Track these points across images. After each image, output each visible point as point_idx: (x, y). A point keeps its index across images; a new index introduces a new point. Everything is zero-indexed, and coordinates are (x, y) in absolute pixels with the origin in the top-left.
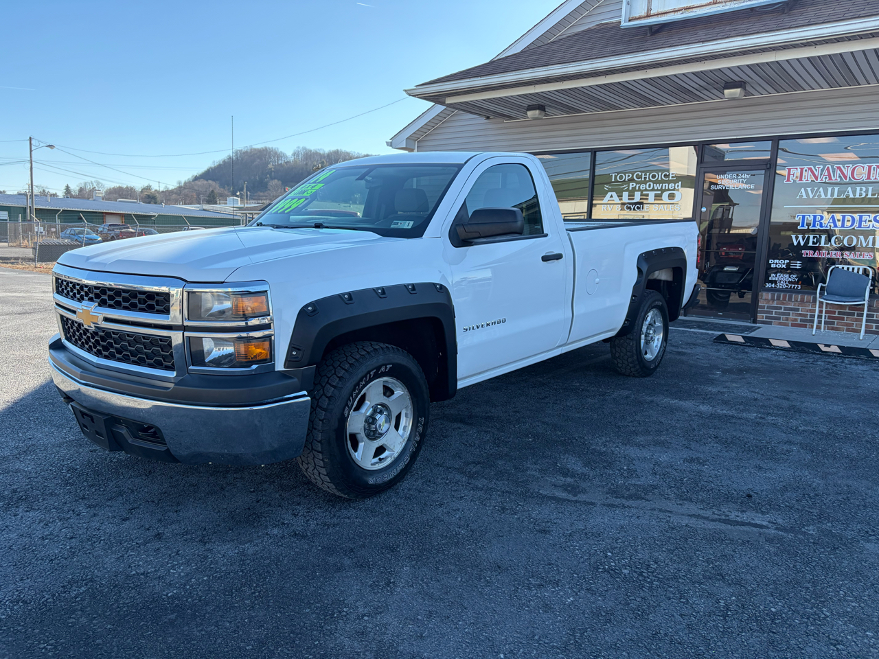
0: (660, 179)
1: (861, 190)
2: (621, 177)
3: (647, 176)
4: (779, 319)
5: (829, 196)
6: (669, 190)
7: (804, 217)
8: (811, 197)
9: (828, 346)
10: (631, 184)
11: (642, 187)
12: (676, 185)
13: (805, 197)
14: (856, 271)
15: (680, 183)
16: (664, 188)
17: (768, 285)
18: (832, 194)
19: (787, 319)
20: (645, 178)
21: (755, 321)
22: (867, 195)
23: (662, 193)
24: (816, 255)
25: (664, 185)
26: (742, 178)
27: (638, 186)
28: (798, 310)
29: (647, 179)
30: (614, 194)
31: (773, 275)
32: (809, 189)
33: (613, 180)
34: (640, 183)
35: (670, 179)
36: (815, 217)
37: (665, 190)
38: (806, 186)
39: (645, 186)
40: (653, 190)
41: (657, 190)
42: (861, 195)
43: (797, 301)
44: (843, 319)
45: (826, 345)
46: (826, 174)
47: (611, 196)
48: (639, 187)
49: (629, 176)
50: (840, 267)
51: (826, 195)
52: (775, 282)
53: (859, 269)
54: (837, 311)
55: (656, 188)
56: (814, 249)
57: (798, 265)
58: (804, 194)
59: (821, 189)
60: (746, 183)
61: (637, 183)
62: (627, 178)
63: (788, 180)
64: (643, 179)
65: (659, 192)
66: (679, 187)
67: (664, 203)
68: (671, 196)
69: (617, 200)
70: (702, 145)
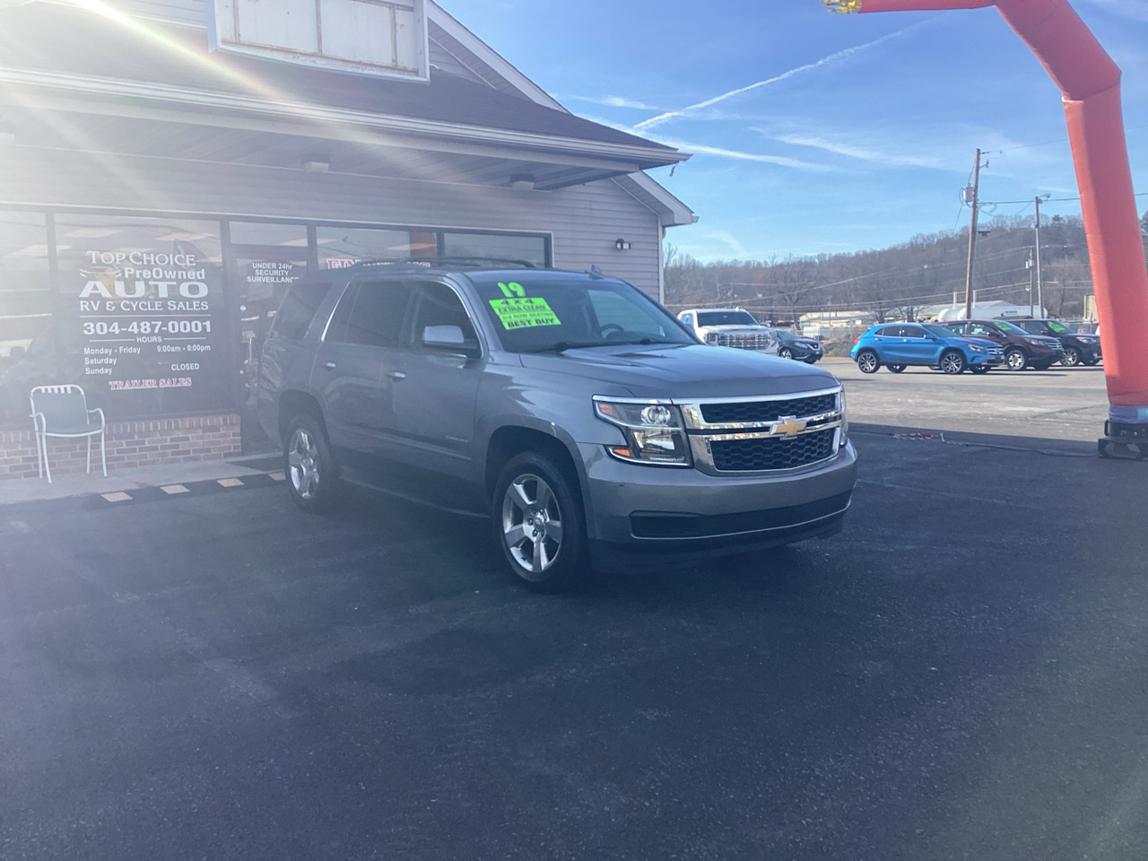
0: (172, 263)
3: (152, 258)
6: (188, 280)
10: (126, 269)
11: (146, 274)
12: (198, 273)
15: (203, 270)
16: (180, 277)
20: (149, 261)
23: (178, 285)
25: (180, 273)
26: (283, 269)
29: (153, 263)
30: (99, 284)
34: (144, 267)
35: (188, 263)
37: (183, 280)
39: (149, 273)
40: (164, 279)
41: (171, 280)
47: (95, 288)
48: (141, 274)
60: (289, 276)
61: (137, 267)
64: (145, 263)
65: (175, 283)
66: (203, 277)
67: (185, 299)
68: (194, 289)
69: (105, 293)
70: (224, 221)
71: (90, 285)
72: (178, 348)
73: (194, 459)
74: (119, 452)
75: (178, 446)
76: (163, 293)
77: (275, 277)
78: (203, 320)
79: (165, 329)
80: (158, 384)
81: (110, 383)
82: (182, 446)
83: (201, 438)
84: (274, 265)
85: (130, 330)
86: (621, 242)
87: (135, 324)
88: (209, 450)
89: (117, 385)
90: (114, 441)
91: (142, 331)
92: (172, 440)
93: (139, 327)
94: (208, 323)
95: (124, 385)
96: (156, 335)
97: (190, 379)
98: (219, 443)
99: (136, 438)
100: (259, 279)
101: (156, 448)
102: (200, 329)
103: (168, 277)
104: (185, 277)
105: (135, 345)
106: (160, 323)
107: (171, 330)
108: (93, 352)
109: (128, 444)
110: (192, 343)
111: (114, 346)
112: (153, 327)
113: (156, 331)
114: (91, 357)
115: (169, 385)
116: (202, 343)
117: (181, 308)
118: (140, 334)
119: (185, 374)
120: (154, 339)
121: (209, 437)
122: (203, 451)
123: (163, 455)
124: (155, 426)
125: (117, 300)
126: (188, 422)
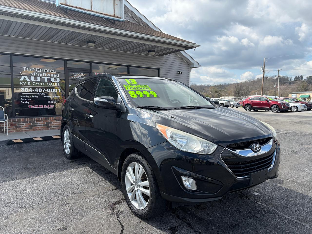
0: (49, 72)
2: (29, 69)
3: (43, 70)
10: (35, 73)
11: (41, 75)
12: (57, 75)
15: (58, 74)
16: (51, 76)
23: (51, 78)
26: (82, 75)
27: (38, 74)
29: (43, 72)
30: (26, 77)
34: (40, 73)
35: (54, 72)
39: (42, 74)
40: (46, 76)
47: (25, 78)
60: (84, 77)
61: (38, 73)
64: (41, 71)
66: (58, 76)
67: (53, 82)
68: (55, 79)
69: (28, 80)
70: (65, 61)
71: (23, 77)
74: (30, 126)
75: (49, 125)
76: (46, 80)
77: (80, 77)
79: (46, 91)
80: (43, 107)
81: (29, 106)
82: (50, 125)
83: (56, 123)
84: (79, 74)
85: (35, 91)
86: (179, 72)
87: (37, 89)
88: (58, 126)
89: (30, 107)
90: (29, 123)
93: (38, 90)
94: (59, 90)
95: (33, 107)
97: (53, 106)
99: (36, 122)
100: (75, 77)
101: (42, 125)
102: (57, 91)
103: (48, 76)
104: (53, 76)
105: (37, 95)
106: (45, 89)
107: (48, 91)
108: (23, 97)
109: (33, 124)
110: (54, 95)
111: (30, 95)
112: (42, 90)
113: (44, 91)
114: (23, 98)
115: (47, 107)
116: (57, 95)
117: (51, 85)
118: (38, 92)
119: (52, 104)
120: (43, 94)
121: (58, 123)
122: (56, 126)
123: (44, 127)
124: (42, 119)
125: (31, 82)
126: (52, 118)
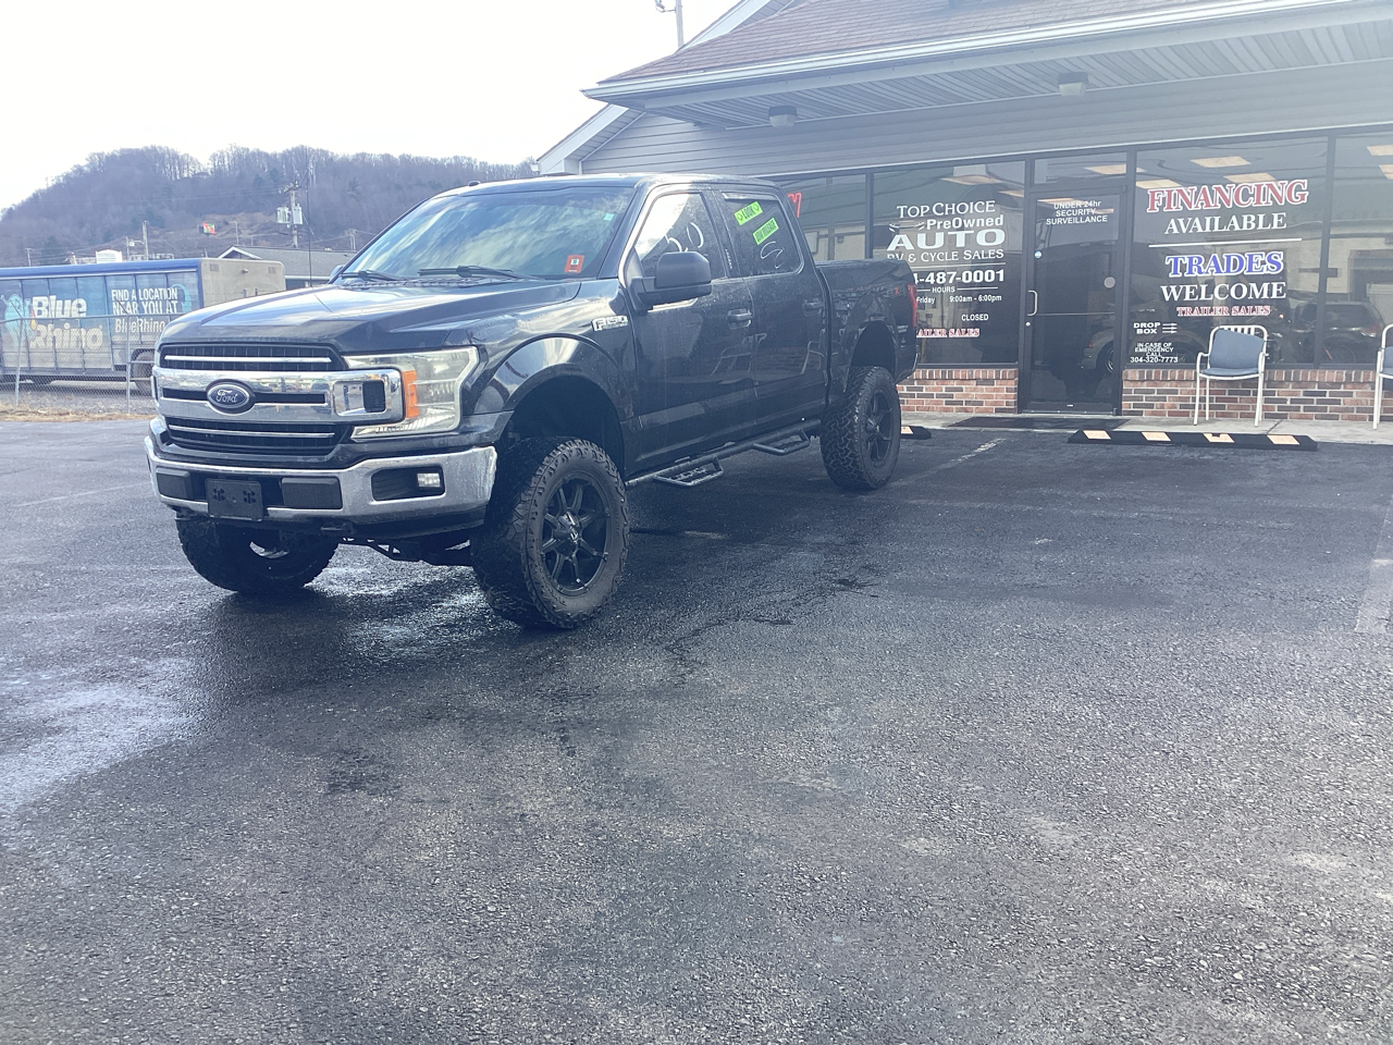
0: (971, 212)
1: (1249, 219)
2: (914, 212)
3: (953, 208)
4: (1151, 406)
5: (1208, 230)
6: (986, 227)
7: (1176, 260)
8: (1184, 230)
9: (1218, 435)
10: (929, 221)
12: (997, 220)
13: (1176, 231)
14: (1246, 332)
15: (1002, 216)
16: (978, 225)
17: (1134, 360)
18: (1212, 227)
19: (1162, 407)
20: (950, 211)
21: (1119, 413)
22: (1257, 226)
23: (976, 234)
24: (1195, 314)
25: (978, 221)
26: (1089, 207)
28: (1176, 392)
29: (953, 213)
30: (904, 237)
31: (1140, 345)
32: (1181, 221)
33: (902, 216)
34: (943, 219)
35: (987, 211)
36: (1191, 259)
37: (981, 228)
38: (1176, 215)
39: (949, 223)
40: (962, 228)
41: (969, 229)
42: (1249, 226)
43: (1174, 380)
44: (1235, 400)
45: (1214, 435)
46: (1202, 198)
47: (900, 242)
48: (942, 225)
49: (925, 209)
50: (1226, 327)
51: (1204, 228)
52: (1143, 355)
53: (1249, 329)
54: (1227, 390)
55: (966, 226)
56: (1191, 304)
57: (1172, 329)
58: (1174, 227)
59: (1197, 220)
60: (1096, 214)
61: (938, 219)
62: (922, 212)
63: (1153, 208)
64: (947, 213)
65: (972, 232)
66: (1001, 223)
67: (981, 248)
68: (991, 237)
69: (909, 246)
70: (1030, 160)
71: (897, 238)
72: (970, 298)
73: (966, 411)
75: (952, 396)
76: (960, 243)
77: (1079, 217)
78: (996, 269)
79: (959, 279)
80: (948, 334)
82: (956, 396)
83: (975, 390)
85: (927, 280)
87: (932, 275)
88: (981, 403)
91: (938, 281)
92: (947, 390)
93: (936, 278)
94: (1001, 272)
96: (951, 285)
97: (978, 330)
98: (991, 397)
100: (1059, 221)
102: (993, 279)
104: (983, 225)
105: (930, 295)
106: (955, 273)
107: (964, 280)
109: (908, 389)
110: (983, 293)
112: (948, 277)
113: (951, 281)
115: (957, 335)
116: (994, 293)
117: (976, 257)
118: (936, 285)
119: (975, 324)
120: (947, 289)
121: (982, 390)
122: (975, 403)
123: (937, 403)
124: (931, 374)
125: (918, 251)
126: (960, 373)
